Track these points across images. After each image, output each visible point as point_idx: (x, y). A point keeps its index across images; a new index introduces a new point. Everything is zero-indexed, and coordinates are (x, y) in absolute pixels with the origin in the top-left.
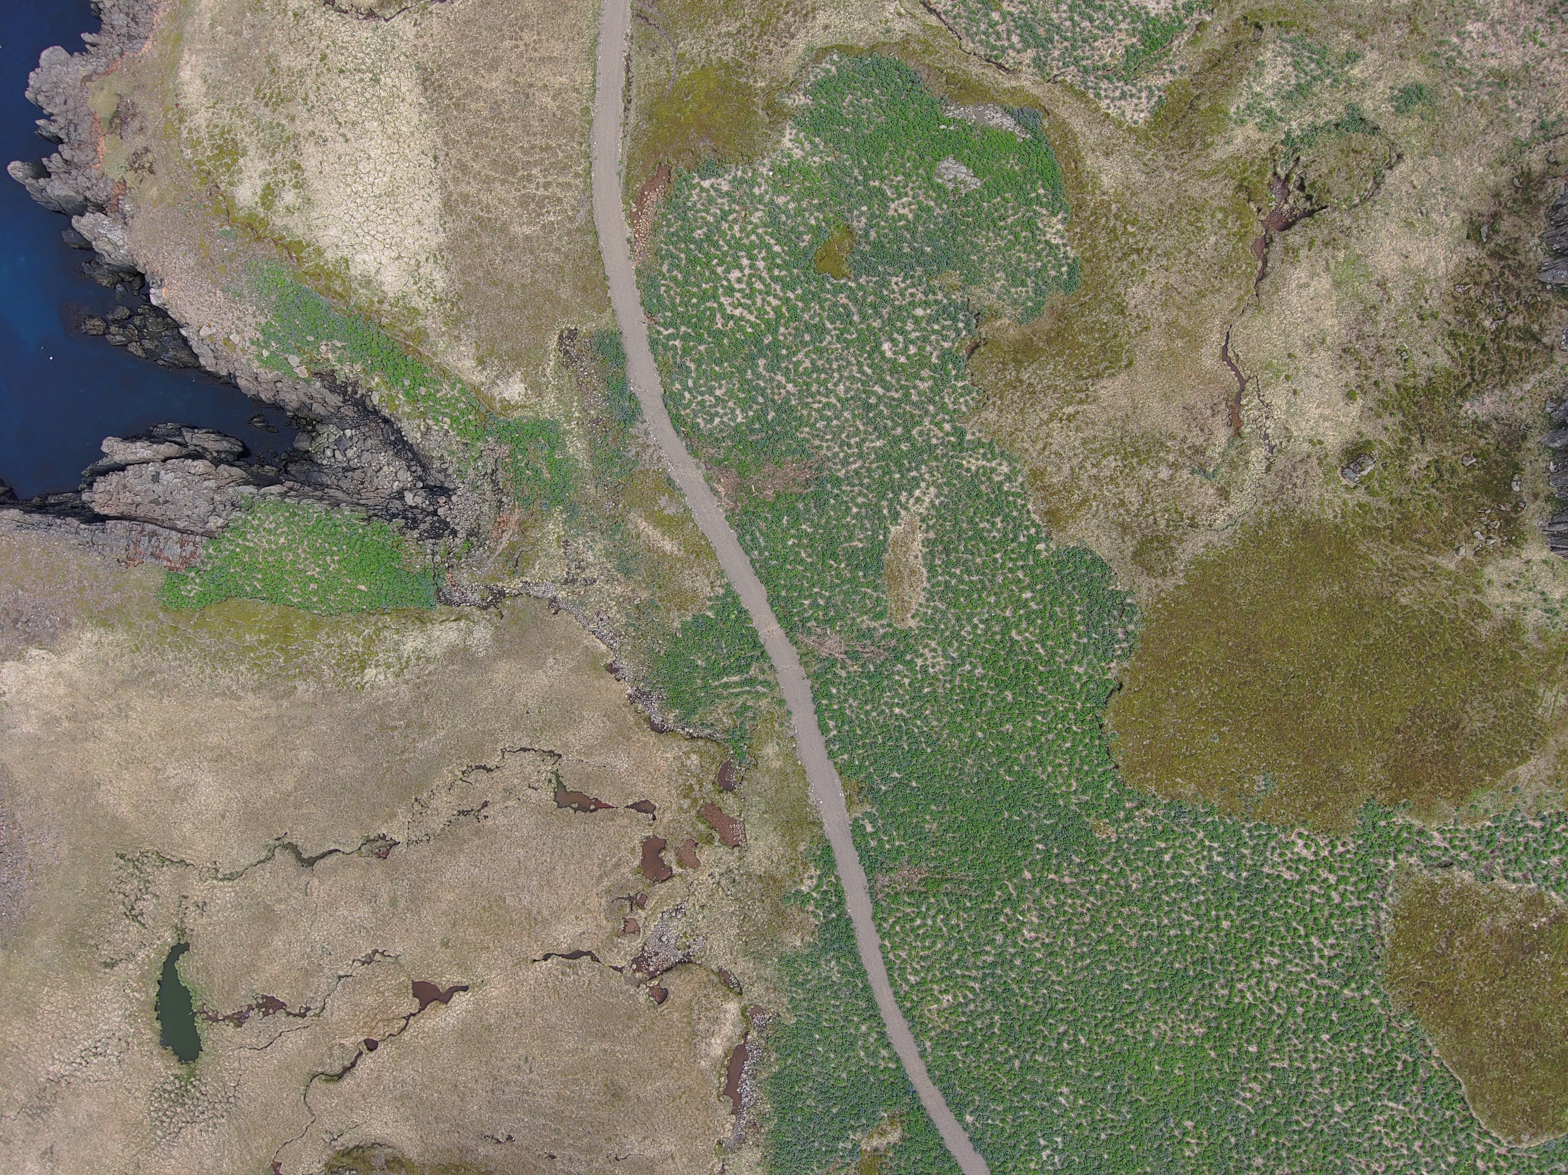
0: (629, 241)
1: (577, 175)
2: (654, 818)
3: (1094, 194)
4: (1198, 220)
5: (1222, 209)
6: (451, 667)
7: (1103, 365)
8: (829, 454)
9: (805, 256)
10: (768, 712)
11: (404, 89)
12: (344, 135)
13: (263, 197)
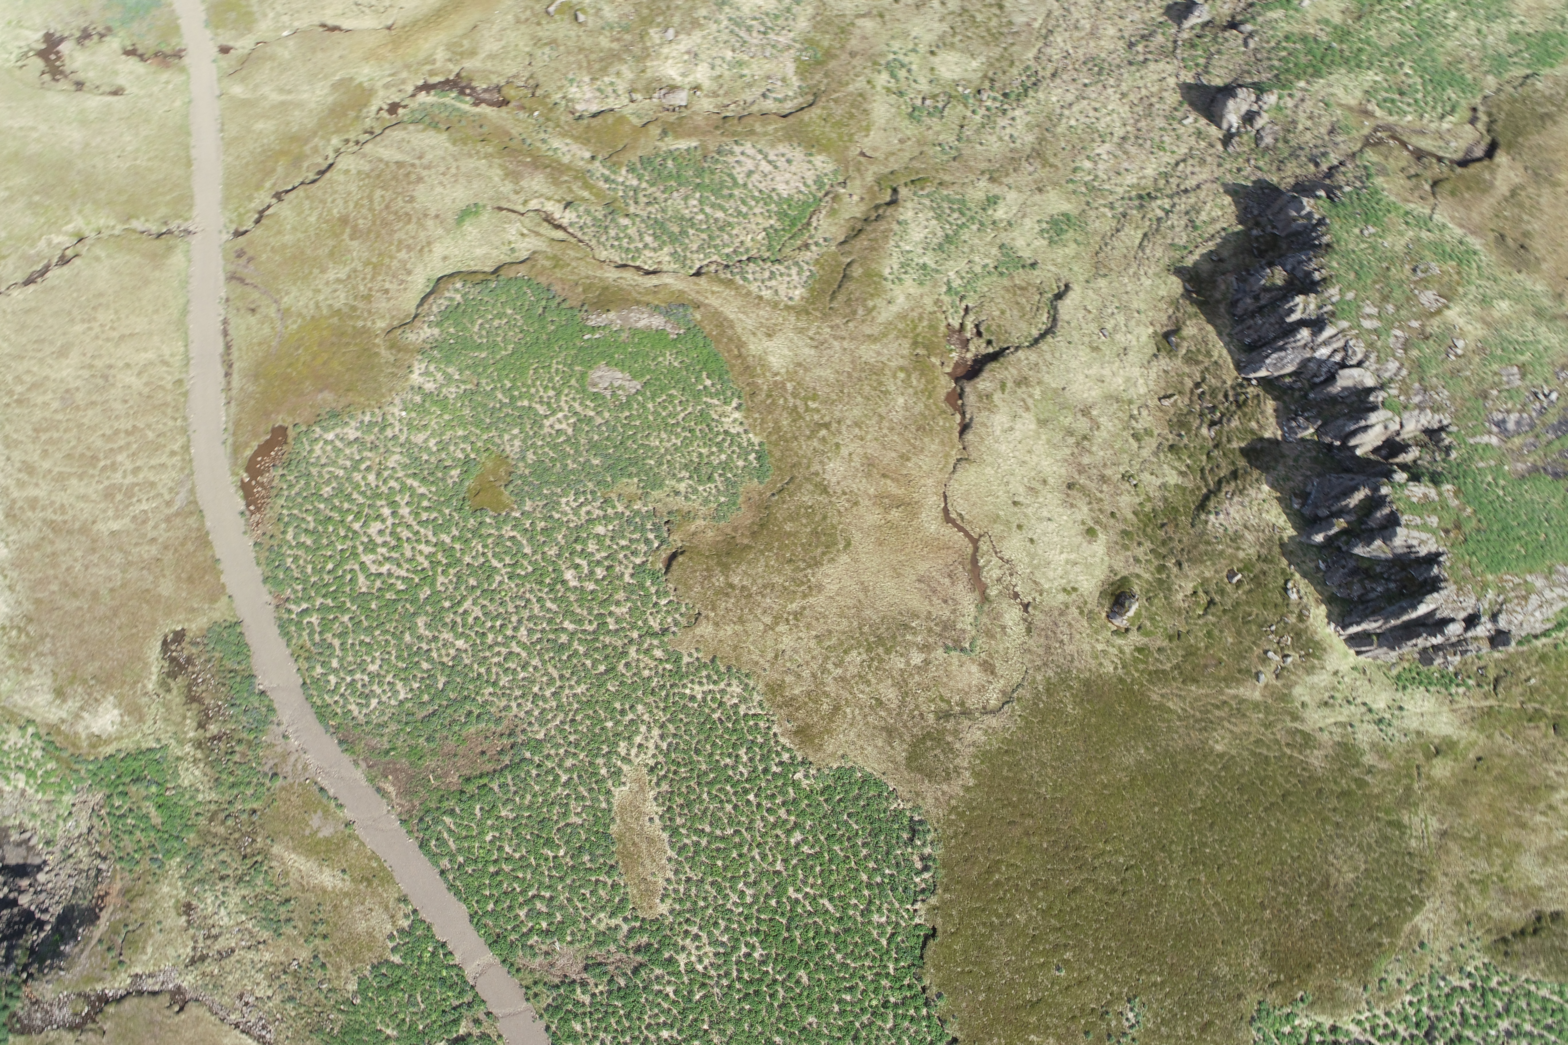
0: (242, 515)
3: (765, 377)
7: (819, 550)
8: (522, 714)
9: (457, 493)
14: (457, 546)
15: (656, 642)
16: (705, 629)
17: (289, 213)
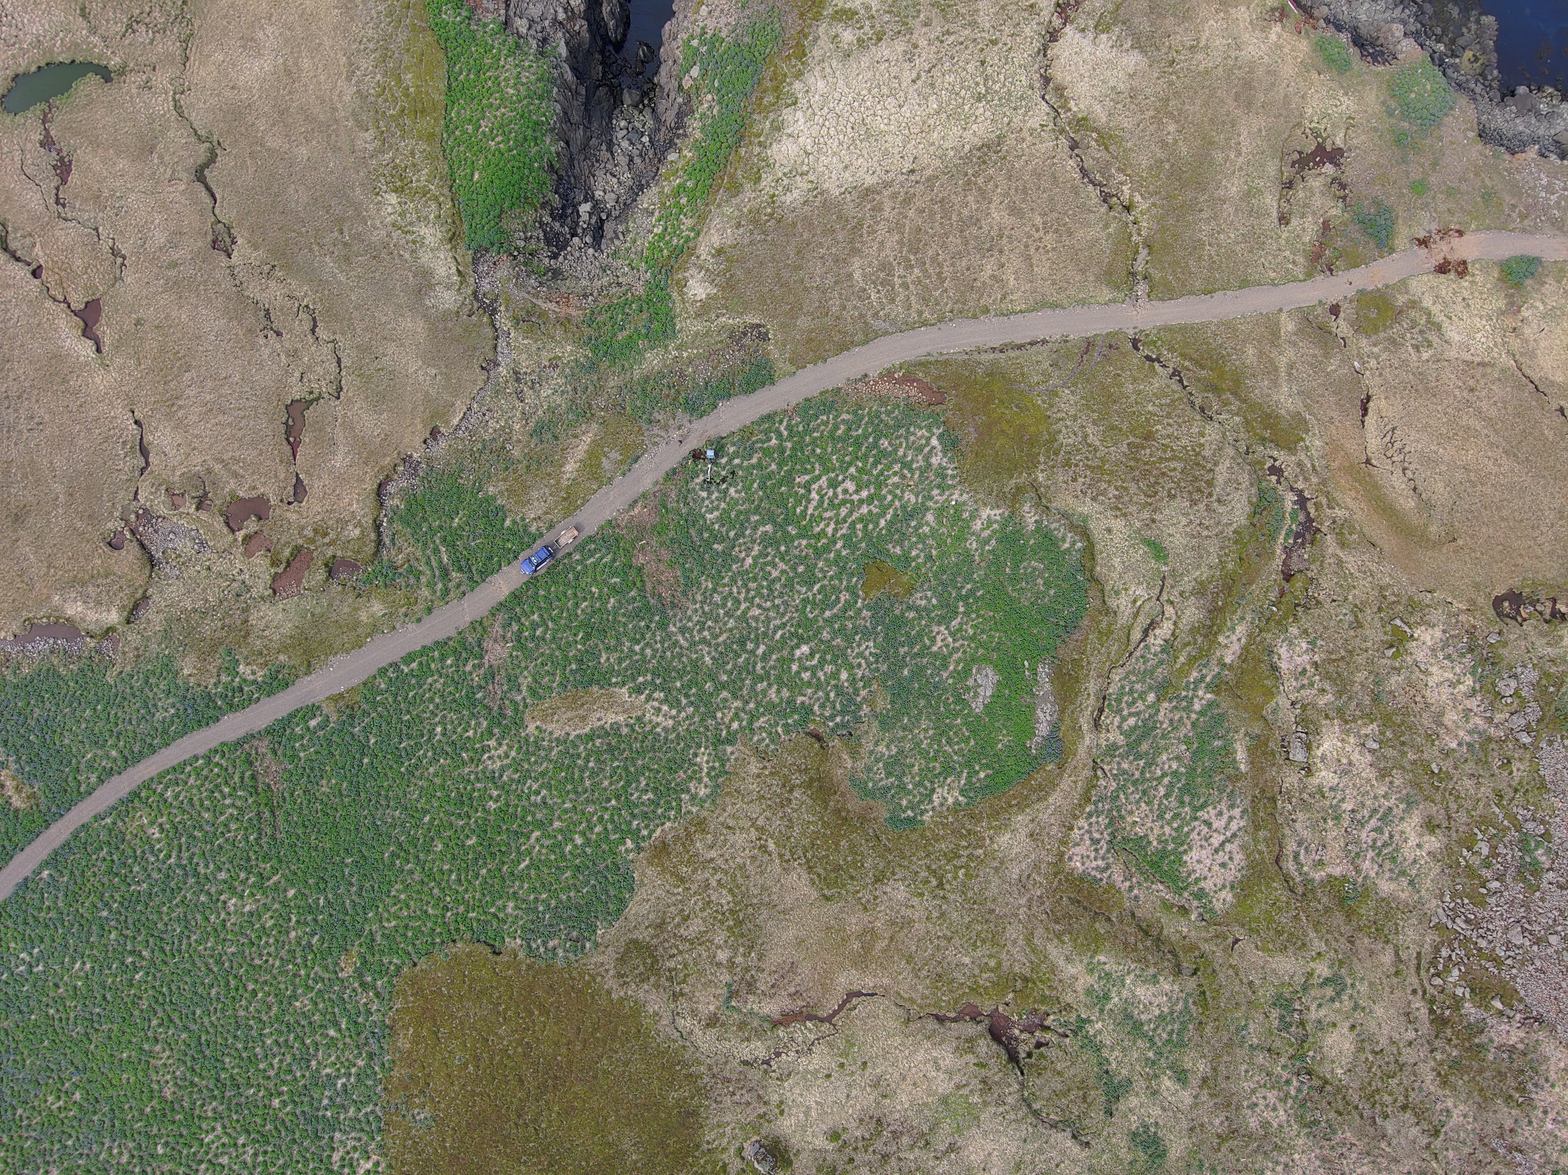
0: (866, 375)
1: (921, 314)
2: (290, 503)
3: (989, 829)
4: (984, 941)
5: (999, 964)
6: (410, 275)
7: (821, 871)
8: (689, 612)
9: (879, 552)
10: (416, 599)
11: (975, 127)
12: (919, 77)
13: (844, 12)
14: (832, 555)
15: (744, 723)
16: (754, 767)
17: (1157, 385)
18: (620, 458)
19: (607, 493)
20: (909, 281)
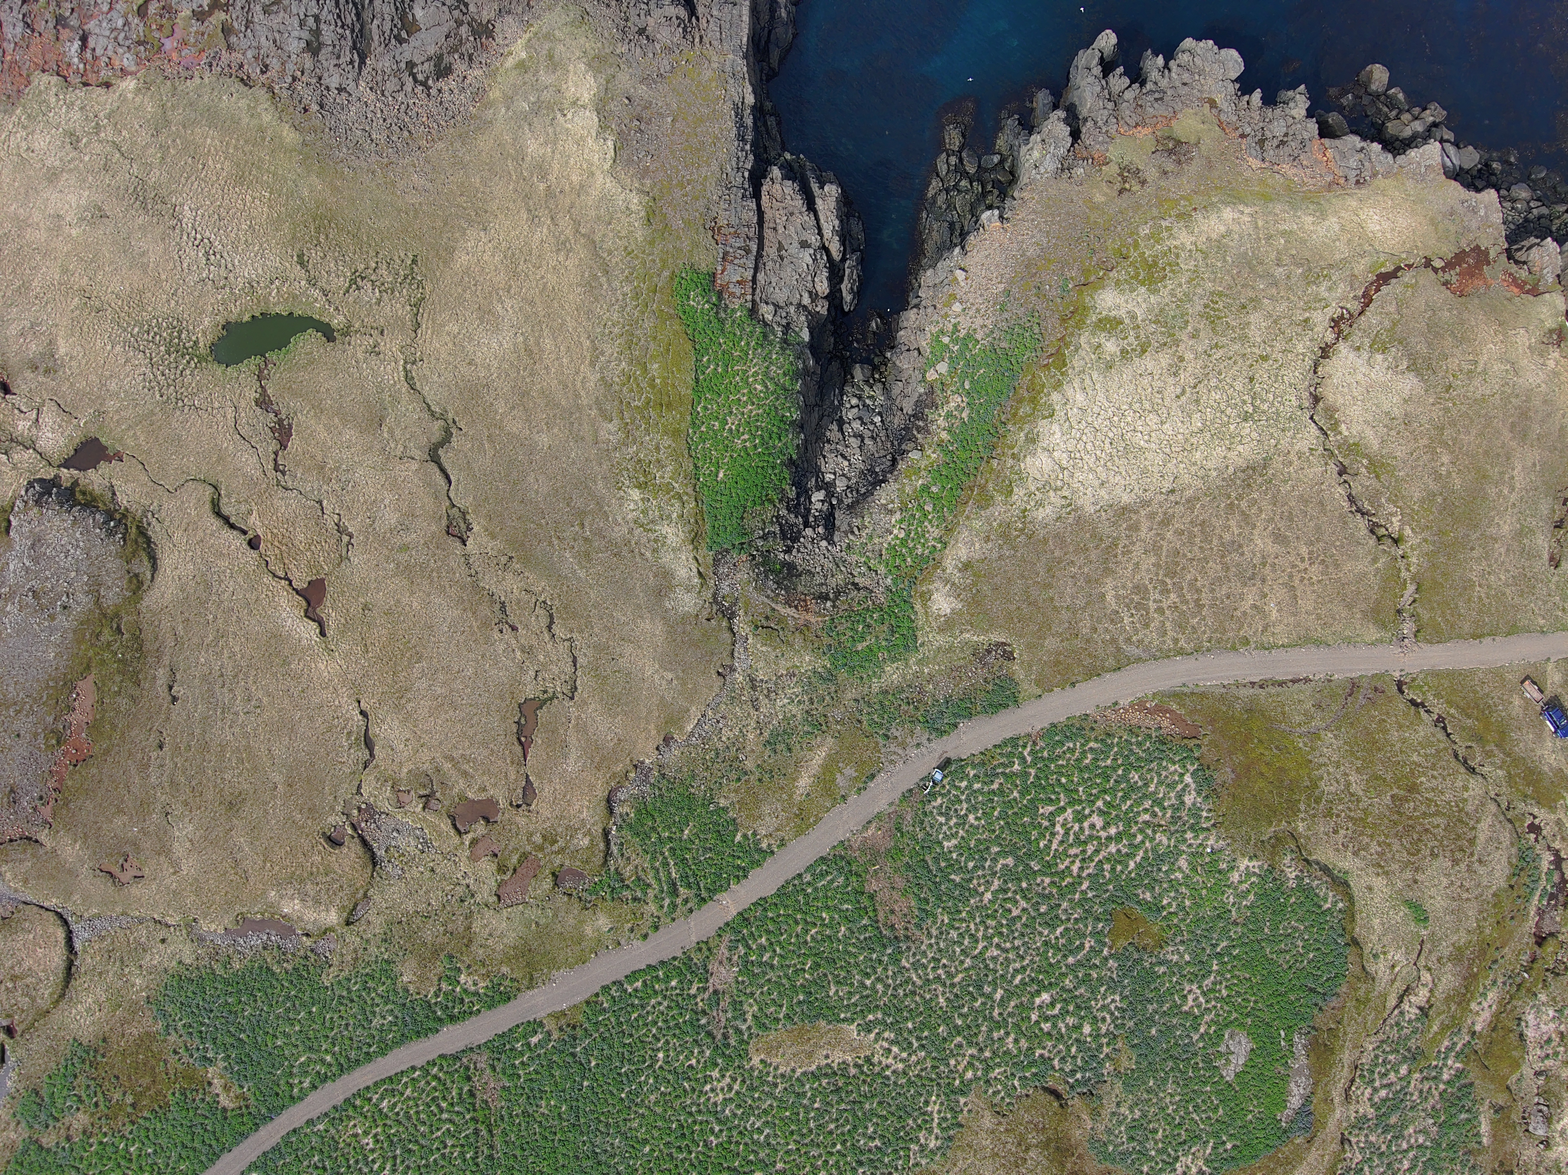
0: (1116, 703)
1: (1176, 641)
2: (518, 806)
6: (650, 574)
8: (923, 947)
9: (1128, 897)
10: (642, 914)
11: (1240, 448)
12: (1183, 392)
13: (1108, 319)
14: (1077, 896)
15: (979, 1073)
16: (989, 1119)
17: (1422, 734)
18: (855, 774)
19: (841, 813)
20: (1164, 605)
